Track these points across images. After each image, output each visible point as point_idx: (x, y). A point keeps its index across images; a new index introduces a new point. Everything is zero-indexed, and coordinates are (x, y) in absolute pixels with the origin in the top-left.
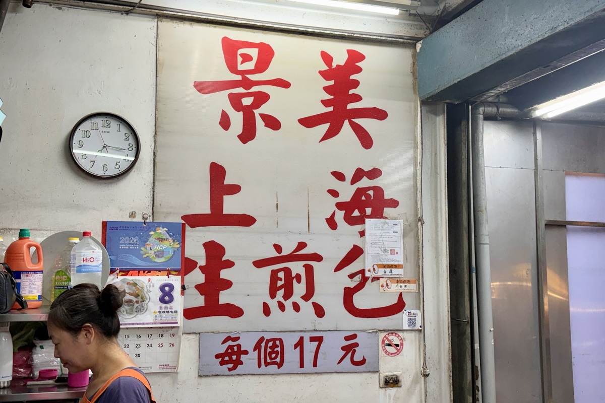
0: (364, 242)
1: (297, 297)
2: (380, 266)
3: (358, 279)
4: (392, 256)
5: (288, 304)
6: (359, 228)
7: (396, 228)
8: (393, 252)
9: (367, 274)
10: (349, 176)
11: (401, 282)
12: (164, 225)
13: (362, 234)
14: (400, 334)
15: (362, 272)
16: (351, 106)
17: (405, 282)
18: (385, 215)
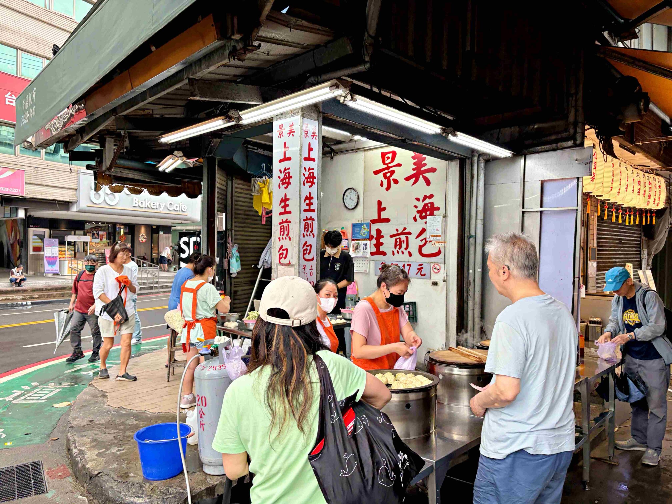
0: (427, 226)
1: (403, 249)
2: (432, 236)
3: (424, 241)
4: (437, 232)
5: (400, 251)
6: (425, 220)
7: (439, 220)
8: (437, 230)
9: (427, 240)
10: (421, 199)
11: (440, 242)
12: (366, 224)
13: (426, 223)
14: (440, 264)
15: (425, 239)
16: (423, 169)
17: (441, 242)
18: (434, 214)
